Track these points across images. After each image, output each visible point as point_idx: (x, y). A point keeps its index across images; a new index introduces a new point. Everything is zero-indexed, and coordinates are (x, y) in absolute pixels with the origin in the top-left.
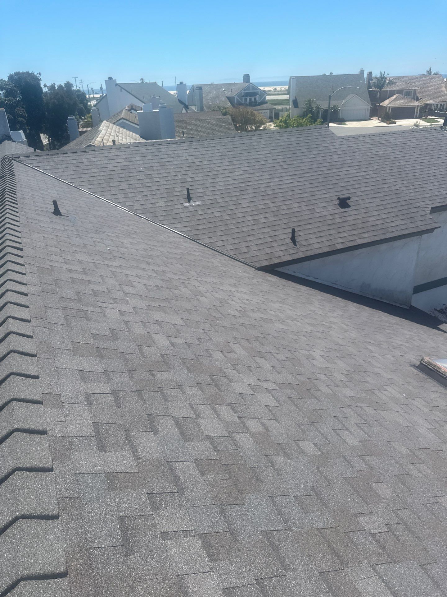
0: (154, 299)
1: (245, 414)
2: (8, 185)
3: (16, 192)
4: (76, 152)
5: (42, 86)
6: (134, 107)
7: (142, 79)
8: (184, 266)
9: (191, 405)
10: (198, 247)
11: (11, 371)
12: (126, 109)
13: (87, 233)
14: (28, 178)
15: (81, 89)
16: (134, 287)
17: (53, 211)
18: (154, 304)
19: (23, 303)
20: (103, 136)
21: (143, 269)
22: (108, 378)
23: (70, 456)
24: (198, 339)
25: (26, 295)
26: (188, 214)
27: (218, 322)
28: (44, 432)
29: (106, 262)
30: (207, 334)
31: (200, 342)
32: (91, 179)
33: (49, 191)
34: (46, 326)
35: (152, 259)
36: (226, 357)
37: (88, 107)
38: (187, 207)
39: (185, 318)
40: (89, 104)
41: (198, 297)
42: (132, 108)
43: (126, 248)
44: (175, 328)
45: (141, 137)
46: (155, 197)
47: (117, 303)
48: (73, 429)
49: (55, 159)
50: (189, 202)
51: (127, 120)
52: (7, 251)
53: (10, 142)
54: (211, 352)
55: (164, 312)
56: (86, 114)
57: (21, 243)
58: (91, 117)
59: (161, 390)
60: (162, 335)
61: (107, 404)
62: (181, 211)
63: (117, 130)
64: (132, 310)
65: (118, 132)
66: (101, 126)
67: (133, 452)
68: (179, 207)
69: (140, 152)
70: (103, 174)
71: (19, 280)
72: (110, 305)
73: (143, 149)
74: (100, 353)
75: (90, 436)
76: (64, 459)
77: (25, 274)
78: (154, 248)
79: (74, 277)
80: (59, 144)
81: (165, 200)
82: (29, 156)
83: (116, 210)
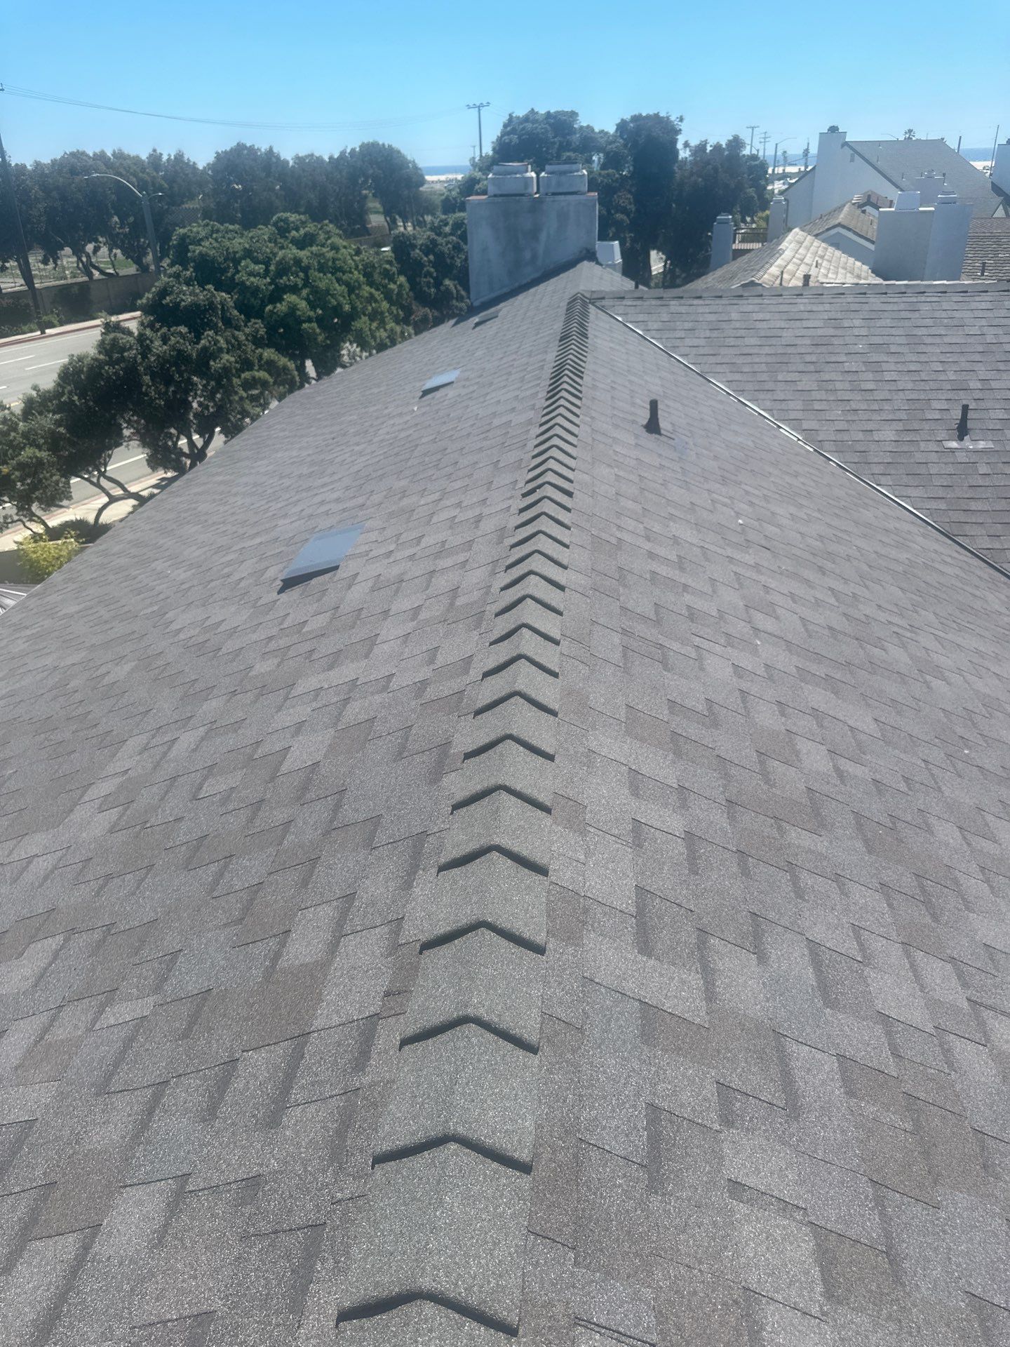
0: (819, 658)
1: (990, 998)
2: (571, 356)
3: (582, 373)
4: (721, 297)
5: (680, 146)
6: (873, 200)
7: (910, 131)
8: (909, 595)
9: (856, 929)
10: (956, 555)
11: (508, 732)
12: (854, 204)
13: (702, 480)
14: (612, 345)
15: (761, 154)
16: (777, 618)
17: (645, 422)
18: (813, 668)
19: (554, 604)
20: (785, 264)
21: (807, 581)
22: (684, 805)
23: (581, 937)
24: (906, 779)
25: (562, 588)
26: (950, 469)
27: (966, 752)
28: (542, 870)
29: (729, 551)
30: (932, 775)
31: (910, 789)
32: (740, 360)
33: (645, 377)
34: (585, 661)
35: (834, 563)
36: (969, 844)
37: (767, 196)
38: (953, 451)
39: (883, 719)
40: (770, 188)
41: (928, 677)
42: (870, 201)
43: (779, 526)
44: (854, 737)
45: (872, 272)
46: (876, 417)
47: (732, 647)
48: (595, 884)
49: (673, 309)
50: (961, 438)
51: (849, 229)
52: (545, 494)
53: (593, 264)
54: (933, 820)
55: (836, 693)
56: (757, 212)
57: (571, 481)
58: (767, 219)
59: (791, 868)
60: (820, 746)
61: (672, 857)
62: (934, 457)
63: (819, 252)
64: (761, 671)
65: (822, 257)
66: (787, 239)
67: (706, 982)
68: (930, 449)
69: (866, 307)
70: (767, 350)
71: (555, 556)
72: (718, 649)
73: (875, 302)
74: (677, 745)
75: (626, 911)
76: (569, 938)
77: (567, 547)
78: (844, 537)
79: (658, 570)
80: (683, 275)
81: (900, 426)
82: (623, 298)
83: (776, 437)
